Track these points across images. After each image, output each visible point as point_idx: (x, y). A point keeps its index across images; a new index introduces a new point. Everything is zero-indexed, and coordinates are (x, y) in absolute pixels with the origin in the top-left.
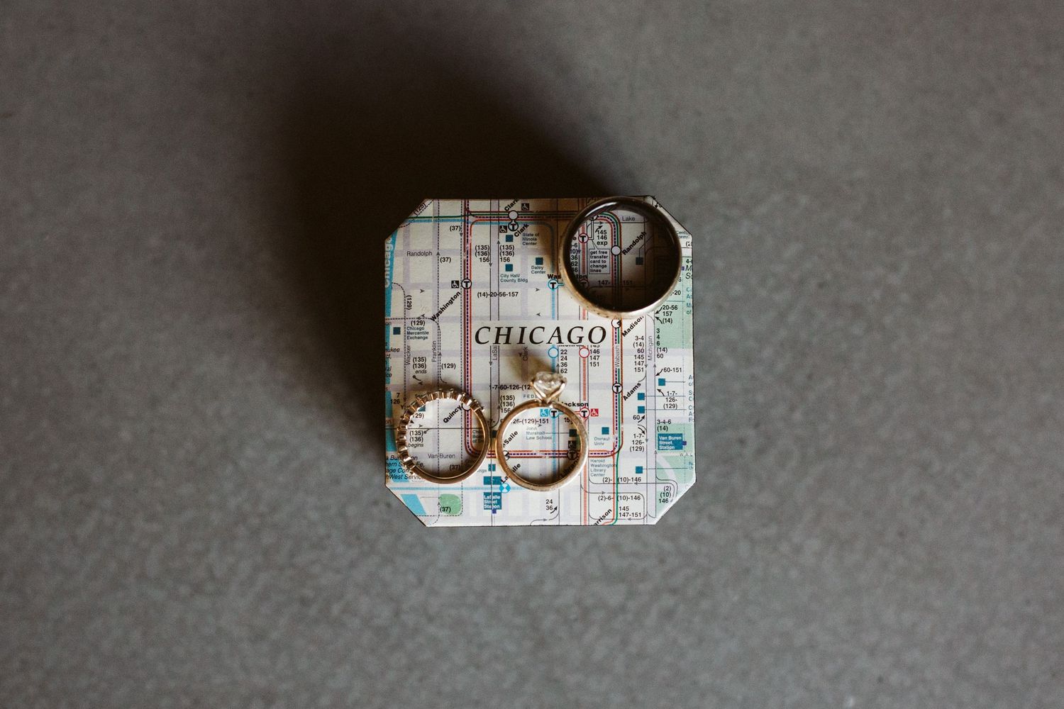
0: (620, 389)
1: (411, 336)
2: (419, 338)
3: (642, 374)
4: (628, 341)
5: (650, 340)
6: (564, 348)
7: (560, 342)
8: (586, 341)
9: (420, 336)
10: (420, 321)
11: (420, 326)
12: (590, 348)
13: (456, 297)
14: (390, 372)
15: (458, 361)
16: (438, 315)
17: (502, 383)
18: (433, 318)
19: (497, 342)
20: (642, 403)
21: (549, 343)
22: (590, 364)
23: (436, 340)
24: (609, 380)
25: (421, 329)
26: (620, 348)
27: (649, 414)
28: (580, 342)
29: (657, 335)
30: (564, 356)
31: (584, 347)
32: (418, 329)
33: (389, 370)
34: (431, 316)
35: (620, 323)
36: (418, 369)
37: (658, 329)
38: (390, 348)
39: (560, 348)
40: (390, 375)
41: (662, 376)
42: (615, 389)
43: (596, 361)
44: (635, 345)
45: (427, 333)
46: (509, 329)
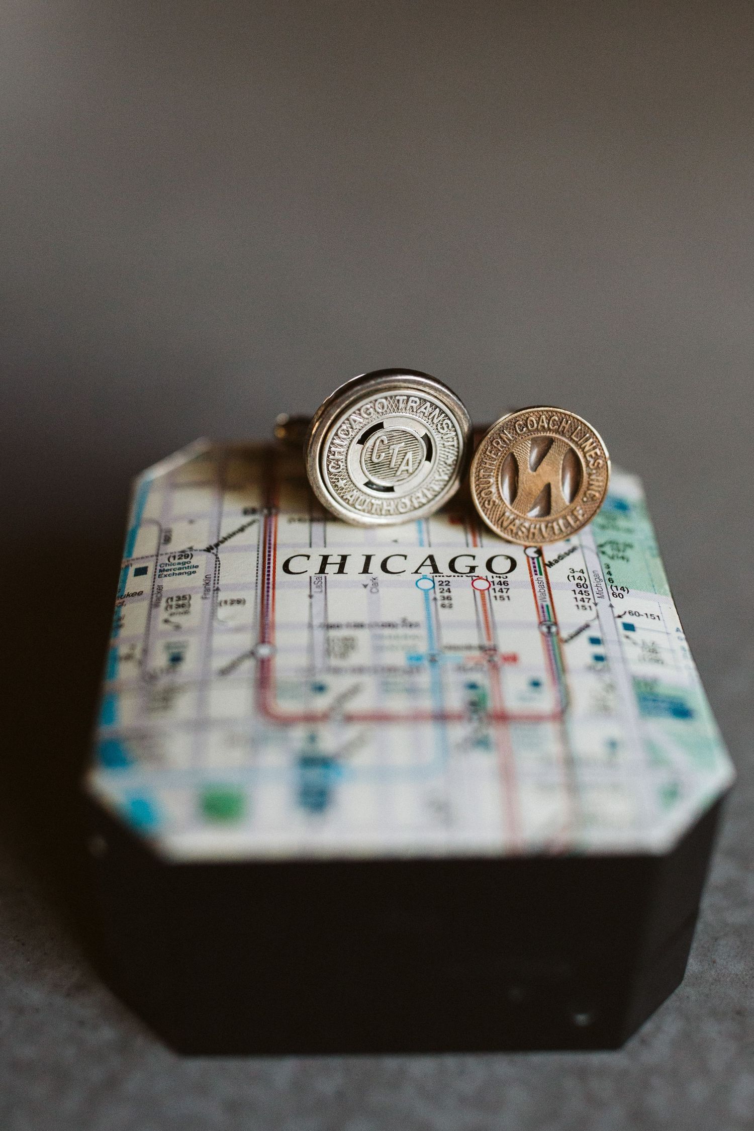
0: (554, 629)
1: (165, 573)
2: (180, 574)
3: (592, 614)
4: (556, 574)
5: (597, 576)
6: (444, 579)
7: (436, 570)
8: (482, 571)
9: (182, 571)
10: (185, 554)
11: (184, 560)
12: (490, 579)
13: (250, 524)
14: (123, 622)
15: (251, 596)
16: (217, 545)
17: (332, 620)
18: (209, 550)
19: (322, 571)
20: (599, 650)
21: (416, 572)
22: (493, 599)
23: (212, 572)
24: (533, 617)
25: (184, 563)
26: (545, 581)
27: (617, 667)
28: (470, 572)
29: (606, 571)
30: (446, 588)
31: (479, 578)
32: (179, 564)
33: (120, 619)
34: (204, 546)
35: (539, 552)
36: (174, 610)
37: (608, 567)
38: (126, 593)
39: (437, 579)
40: (120, 626)
41: (628, 619)
42: (545, 629)
43: (505, 594)
44: (571, 578)
45: (197, 567)
46: (344, 558)
